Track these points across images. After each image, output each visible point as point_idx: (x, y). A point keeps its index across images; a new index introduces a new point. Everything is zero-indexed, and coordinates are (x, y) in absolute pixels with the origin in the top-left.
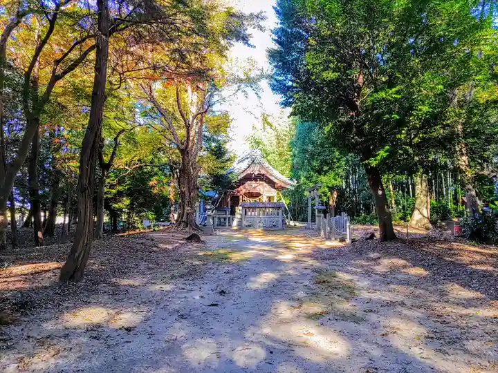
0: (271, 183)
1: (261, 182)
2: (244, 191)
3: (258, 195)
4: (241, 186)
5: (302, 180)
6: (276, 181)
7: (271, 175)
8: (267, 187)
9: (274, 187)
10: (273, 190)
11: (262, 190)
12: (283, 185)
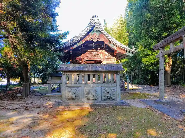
0: (111, 51)
1: (101, 51)
2: (86, 59)
3: (99, 62)
4: (83, 55)
5: (140, 48)
6: (115, 48)
7: (110, 42)
8: (107, 55)
9: (113, 55)
10: (112, 57)
11: (102, 57)
12: (122, 52)
